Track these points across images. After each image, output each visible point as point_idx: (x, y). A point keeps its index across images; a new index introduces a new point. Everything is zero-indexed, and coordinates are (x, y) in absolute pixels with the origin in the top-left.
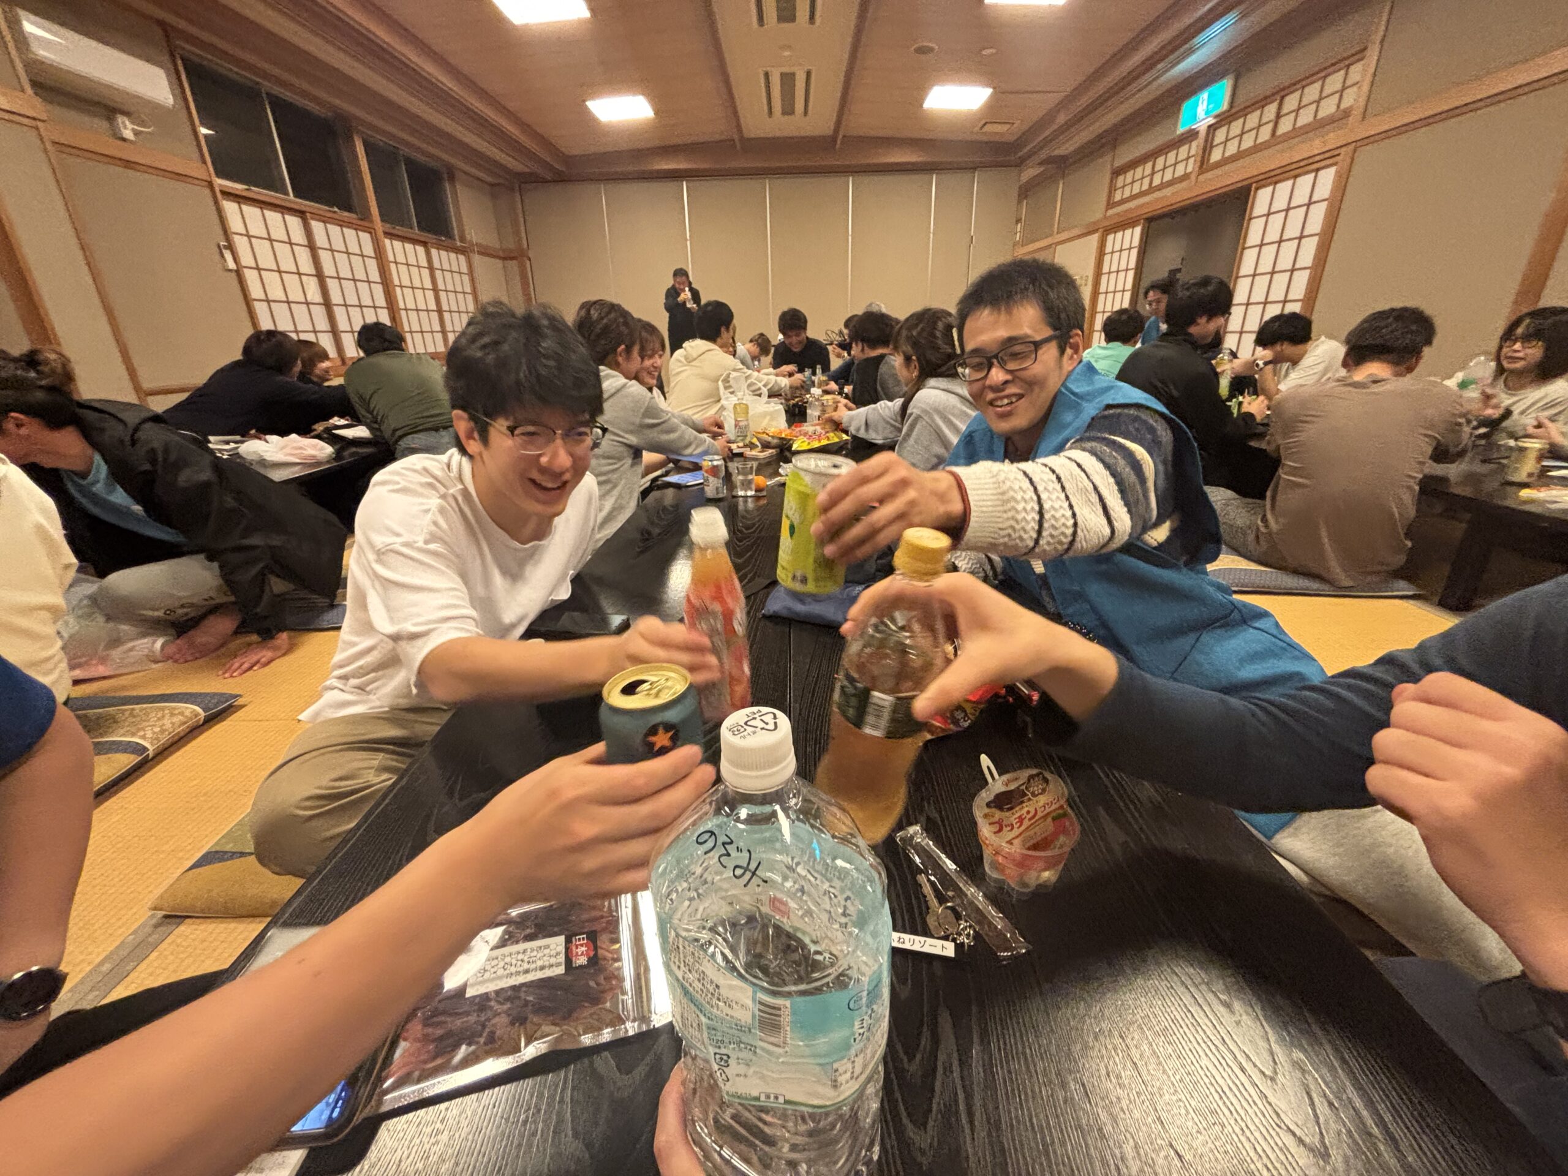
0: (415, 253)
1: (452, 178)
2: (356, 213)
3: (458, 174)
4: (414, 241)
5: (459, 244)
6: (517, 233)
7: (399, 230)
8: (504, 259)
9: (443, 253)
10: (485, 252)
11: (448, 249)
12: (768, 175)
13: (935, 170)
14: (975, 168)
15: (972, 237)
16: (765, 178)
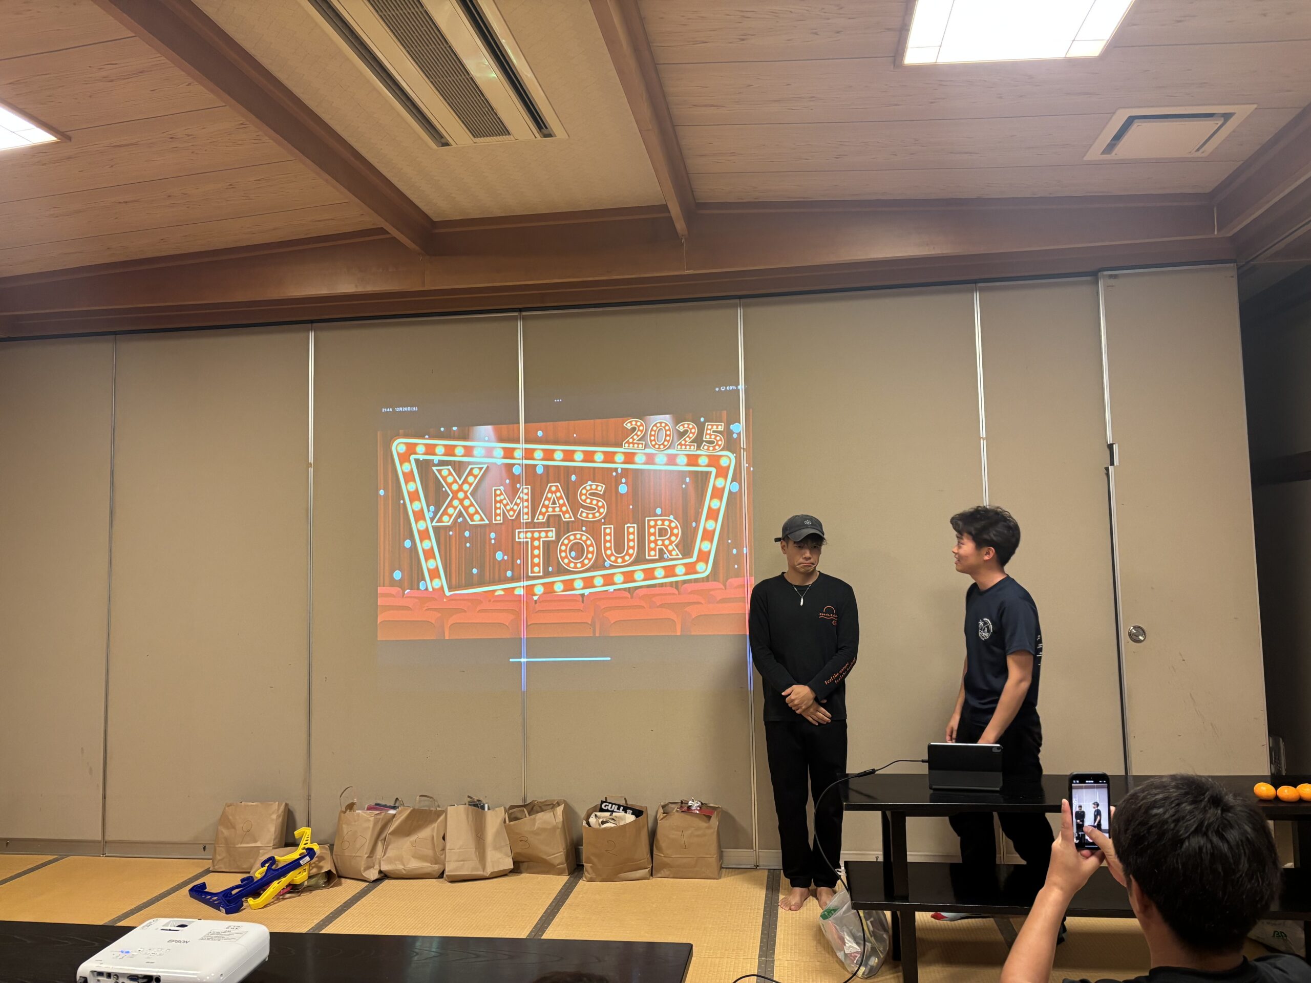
12: (520, 310)
13: (975, 282)
14: (1094, 275)
15: (1110, 447)
16: (515, 319)
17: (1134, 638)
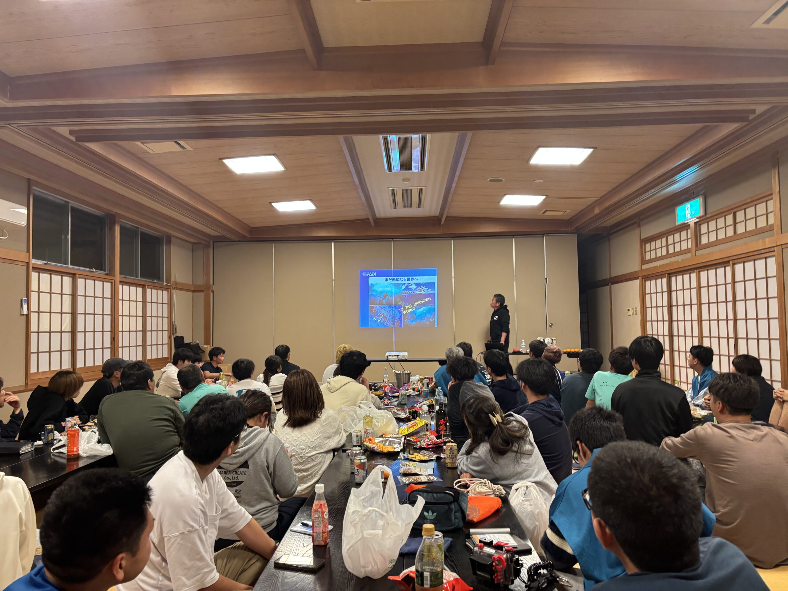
0: (136, 293)
1: (169, 242)
2: (105, 271)
3: (173, 239)
4: (136, 285)
5: (165, 284)
6: (207, 274)
7: (130, 279)
8: (194, 291)
9: (154, 291)
10: (182, 288)
11: (157, 288)
12: (392, 239)
13: (513, 235)
14: (543, 235)
15: (546, 279)
16: (391, 241)
17: (550, 326)
